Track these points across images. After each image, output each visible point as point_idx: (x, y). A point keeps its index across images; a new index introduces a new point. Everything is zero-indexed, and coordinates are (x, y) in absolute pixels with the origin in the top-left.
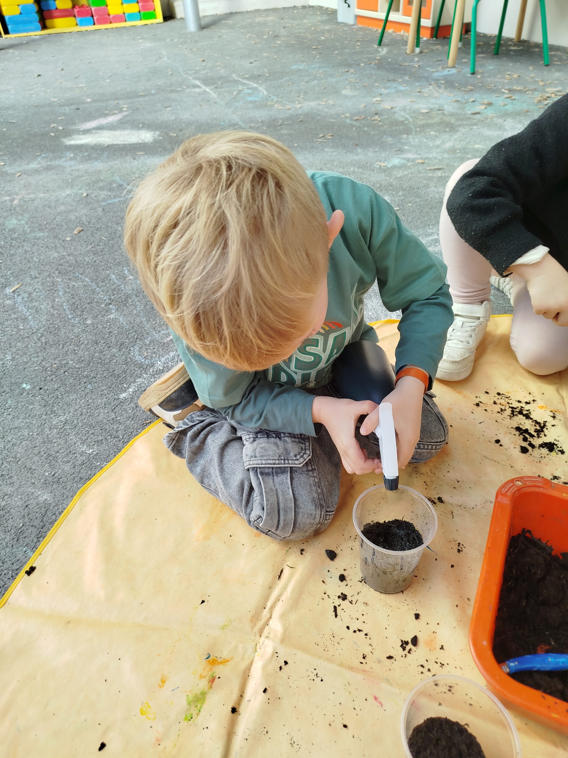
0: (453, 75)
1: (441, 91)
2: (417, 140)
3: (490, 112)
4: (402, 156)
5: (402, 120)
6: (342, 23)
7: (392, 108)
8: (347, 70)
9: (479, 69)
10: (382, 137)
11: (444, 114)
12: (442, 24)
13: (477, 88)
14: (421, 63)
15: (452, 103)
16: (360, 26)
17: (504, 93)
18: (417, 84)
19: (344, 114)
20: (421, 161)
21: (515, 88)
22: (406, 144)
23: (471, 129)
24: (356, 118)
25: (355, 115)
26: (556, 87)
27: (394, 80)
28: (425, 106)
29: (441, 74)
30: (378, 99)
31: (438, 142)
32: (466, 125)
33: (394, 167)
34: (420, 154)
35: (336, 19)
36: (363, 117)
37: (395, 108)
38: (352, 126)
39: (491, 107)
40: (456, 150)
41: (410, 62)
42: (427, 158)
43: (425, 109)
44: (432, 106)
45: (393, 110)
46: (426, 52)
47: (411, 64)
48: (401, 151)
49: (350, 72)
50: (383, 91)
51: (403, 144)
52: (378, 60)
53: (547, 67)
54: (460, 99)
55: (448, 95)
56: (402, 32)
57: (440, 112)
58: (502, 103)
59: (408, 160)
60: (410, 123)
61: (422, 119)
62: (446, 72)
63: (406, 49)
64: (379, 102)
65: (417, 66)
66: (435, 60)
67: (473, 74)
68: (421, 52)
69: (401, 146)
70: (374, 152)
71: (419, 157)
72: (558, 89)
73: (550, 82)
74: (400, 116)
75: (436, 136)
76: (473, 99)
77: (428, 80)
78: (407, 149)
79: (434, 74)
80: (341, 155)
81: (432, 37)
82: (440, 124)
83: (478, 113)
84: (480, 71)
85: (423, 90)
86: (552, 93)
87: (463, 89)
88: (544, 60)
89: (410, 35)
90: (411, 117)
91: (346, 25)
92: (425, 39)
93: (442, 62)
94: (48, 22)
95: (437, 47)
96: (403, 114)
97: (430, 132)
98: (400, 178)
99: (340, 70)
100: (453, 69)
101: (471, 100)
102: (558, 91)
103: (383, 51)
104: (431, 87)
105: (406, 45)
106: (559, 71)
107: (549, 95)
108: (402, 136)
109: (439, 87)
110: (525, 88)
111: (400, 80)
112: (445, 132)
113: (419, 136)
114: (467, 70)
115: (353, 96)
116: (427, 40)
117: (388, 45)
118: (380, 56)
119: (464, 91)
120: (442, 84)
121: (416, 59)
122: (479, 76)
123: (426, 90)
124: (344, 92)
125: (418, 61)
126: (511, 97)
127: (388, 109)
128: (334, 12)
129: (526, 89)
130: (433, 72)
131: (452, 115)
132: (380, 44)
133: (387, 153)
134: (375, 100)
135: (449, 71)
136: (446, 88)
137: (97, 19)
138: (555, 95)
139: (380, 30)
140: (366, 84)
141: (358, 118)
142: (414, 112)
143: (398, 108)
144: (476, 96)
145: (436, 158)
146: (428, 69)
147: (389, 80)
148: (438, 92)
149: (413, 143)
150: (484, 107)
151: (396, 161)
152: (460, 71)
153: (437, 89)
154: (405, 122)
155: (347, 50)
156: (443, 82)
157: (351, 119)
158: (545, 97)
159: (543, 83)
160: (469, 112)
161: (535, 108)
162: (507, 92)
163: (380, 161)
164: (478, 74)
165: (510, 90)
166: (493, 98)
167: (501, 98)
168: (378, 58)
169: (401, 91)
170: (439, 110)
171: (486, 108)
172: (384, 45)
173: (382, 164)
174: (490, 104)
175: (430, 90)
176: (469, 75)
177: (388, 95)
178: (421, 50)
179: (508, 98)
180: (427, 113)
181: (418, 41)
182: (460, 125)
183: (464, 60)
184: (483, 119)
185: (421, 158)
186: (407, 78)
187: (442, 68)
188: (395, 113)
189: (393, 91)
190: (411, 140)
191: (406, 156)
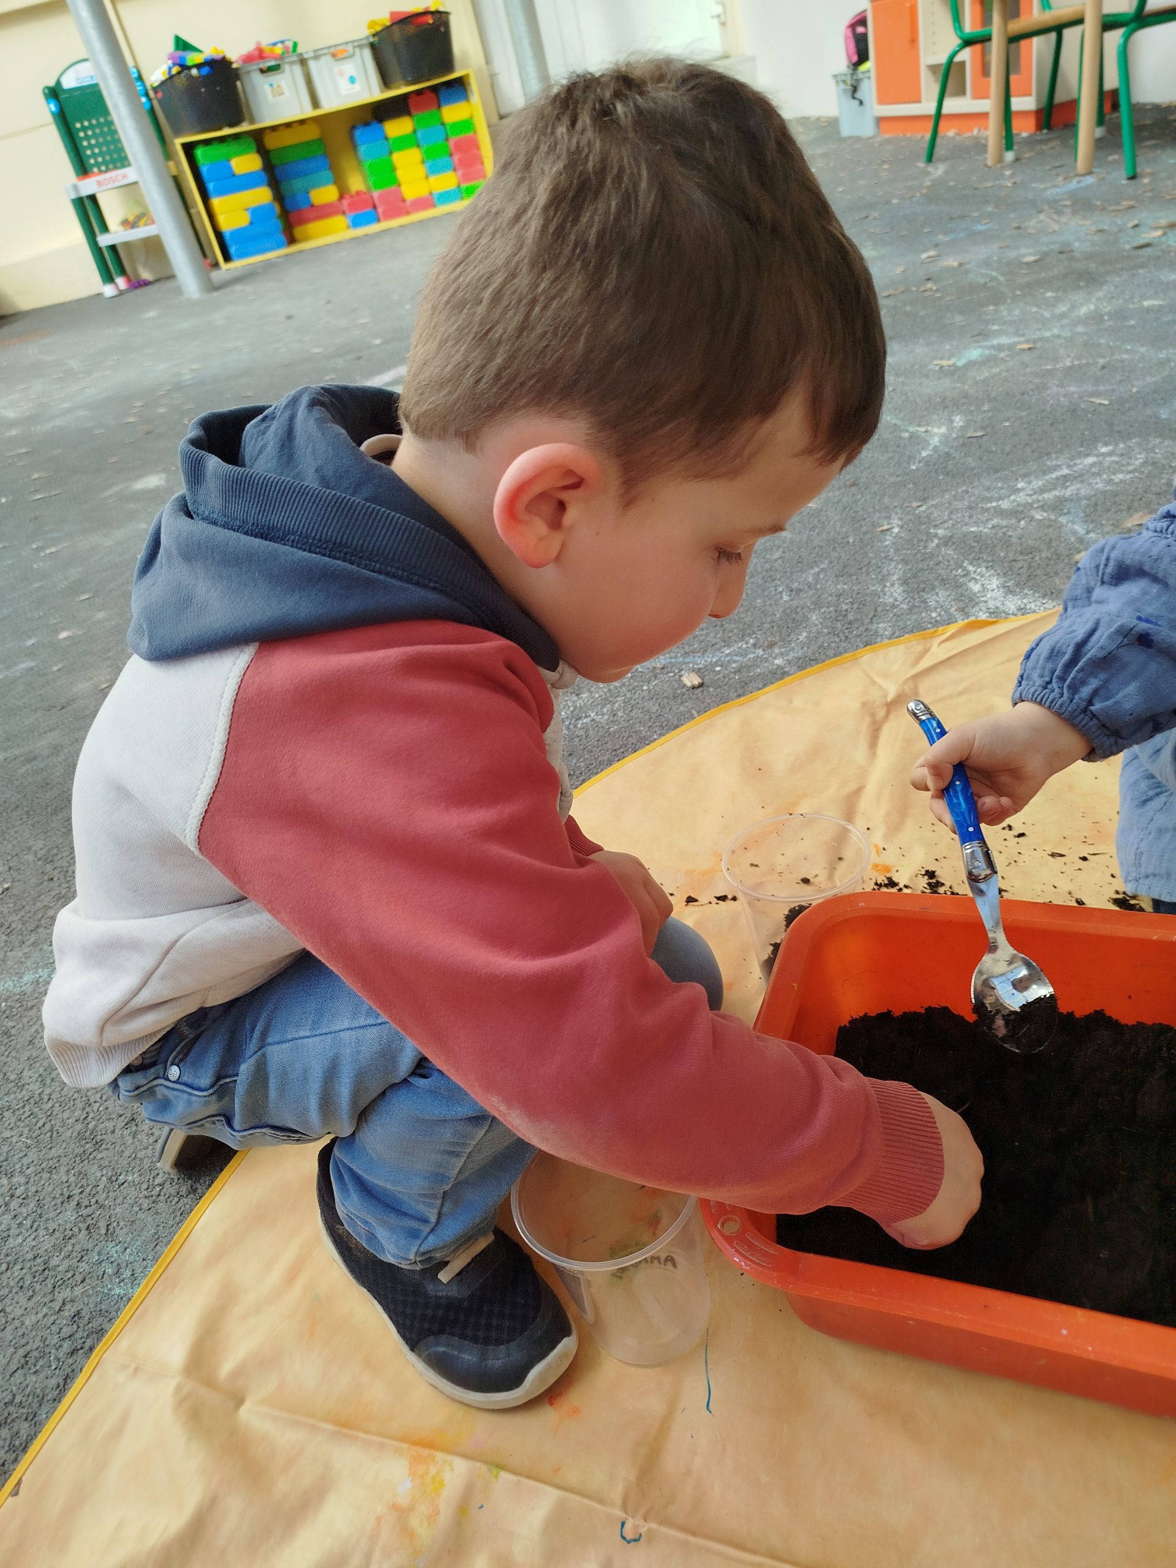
0: (1087, 188)
1: (1063, 219)
2: (1017, 312)
3: (1173, 240)
4: (986, 343)
5: (982, 281)
6: (850, 138)
7: (961, 265)
8: (863, 216)
9: (1144, 168)
10: (943, 316)
11: (1072, 258)
12: (1057, 101)
13: (1143, 201)
14: (1018, 179)
15: (1089, 237)
16: (887, 136)
18: (1012, 216)
20: (1026, 346)
22: (994, 321)
23: (1134, 275)
24: (886, 293)
25: (886, 288)
27: (963, 217)
28: (1031, 250)
29: (1063, 190)
30: (932, 253)
31: (1062, 308)
33: (971, 364)
34: (1023, 335)
35: (838, 132)
36: (902, 288)
37: (969, 263)
40: (1101, 316)
41: (996, 179)
42: (1041, 339)
43: (1031, 254)
44: (1045, 249)
45: (962, 269)
46: (1027, 158)
47: (997, 182)
48: (983, 335)
49: (871, 217)
50: (941, 238)
51: (988, 322)
52: (928, 187)
54: (1106, 227)
55: (1081, 223)
56: (975, 132)
57: (1064, 256)
59: (1000, 348)
60: (999, 284)
61: (1027, 274)
62: (1073, 184)
63: (986, 159)
64: (933, 260)
65: (1010, 184)
66: (1047, 167)
67: (1133, 178)
68: (1017, 159)
69: (983, 327)
70: (928, 344)
71: (1022, 339)
74: (979, 276)
75: (1058, 299)
76: (1136, 222)
77: (1035, 205)
78: (996, 330)
79: (1048, 193)
81: (1039, 127)
82: (1066, 275)
83: (1147, 245)
84: (1149, 170)
85: (1026, 224)
87: (1112, 208)
89: (991, 132)
90: (1003, 275)
91: (858, 139)
92: (1024, 134)
93: (1063, 168)
94: (298, 231)
95: (1052, 144)
96: (984, 271)
97: (1043, 293)
98: (984, 381)
100: (1088, 177)
101: (1131, 224)
103: (939, 170)
104: (1042, 217)
105: (986, 152)
108: (985, 309)
109: (1060, 212)
111: (976, 214)
112: (1079, 288)
113: (1022, 305)
114: (1119, 176)
115: (880, 258)
116: (1031, 136)
117: (946, 158)
118: (931, 181)
119: (1114, 211)
120: (1066, 206)
121: (1008, 173)
122: (1146, 181)
123: (1032, 223)
125: (1012, 176)
127: (953, 268)
128: (833, 124)
130: (1046, 189)
131: (1090, 256)
132: (930, 159)
133: (955, 342)
134: (924, 256)
135: (1079, 182)
136: (1074, 212)
137: (384, 212)
139: (928, 136)
140: (905, 233)
141: (889, 292)
142: (1009, 264)
143: (973, 263)
144: (1141, 216)
145: (1059, 337)
146: (1034, 185)
147: (952, 219)
148: (1057, 221)
149: (1009, 318)
150: (1159, 233)
151: (974, 354)
152: (1103, 179)
153: (1056, 217)
154: (989, 284)
155: (862, 182)
156: (1068, 203)
160: (1128, 247)
163: (941, 359)
164: (1143, 176)
168: (928, 183)
169: (980, 232)
170: (1061, 253)
171: (1165, 234)
172: (938, 160)
173: (945, 363)
174: (1173, 226)
176: (1124, 182)
177: (952, 243)
178: (1017, 154)
180: (1035, 261)
181: (1009, 140)
182: (1108, 272)
183: (1110, 159)
184: (1159, 254)
185: (1027, 342)
186: (990, 209)
187: (1065, 179)
188: (967, 272)
189: (962, 235)
190: (1005, 313)
191: (995, 342)
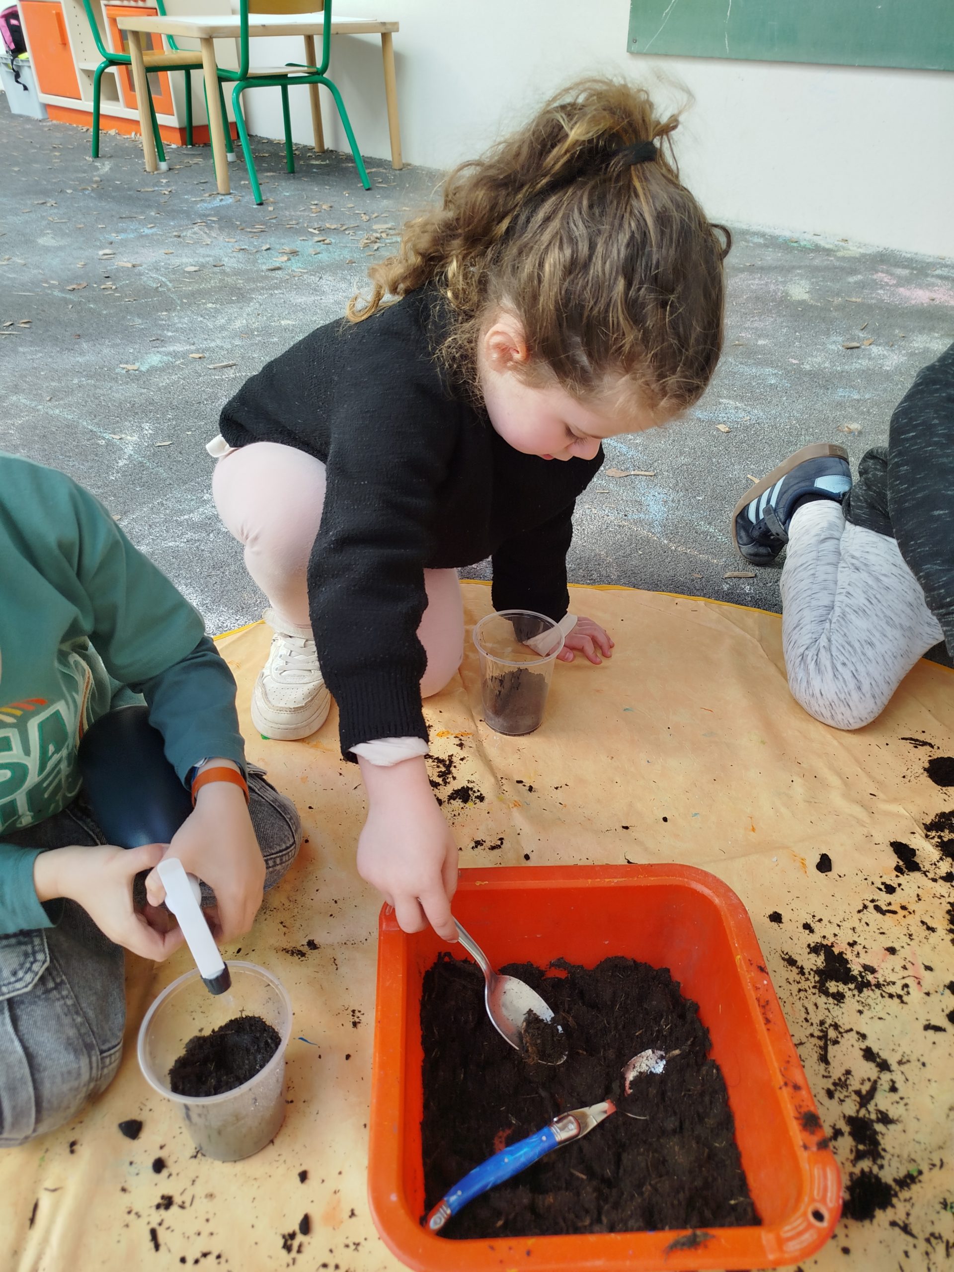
0: (229, 206)
1: (214, 234)
2: (186, 320)
3: (296, 266)
4: (163, 349)
5: (155, 285)
6: (20, 117)
7: (134, 266)
8: (41, 202)
9: (266, 196)
10: (124, 318)
11: (224, 273)
12: (195, 123)
13: (270, 227)
14: (173, 188)
15: (234, 254)
16: (55, 122)
17: (313, 234)
18: (172, 223)
19: (46, 282)
20: (197, 356)
21: (328, 225)
22: (168, 327)
23: (272, 295)
24: (70, 288)
25: (69, 282)
26: (386, 222)
27: (131, 218)
28: (191, 260)
29: (210, 206)
30: (107, 251)
31: (221, 321)
32: (263, 288)
33: (153, 370)
34: (194, 344)
35: (8, 108)
36: (85, 284)
37: (141, 265)
38: (66, 301)
39: (297, 258)
40: (252, 331)
41: (155, 185)
42: (207, 349)
43: (192, 265)
44: (202, 260)
45: (136, 270)
46: (178, 169)
47: (156, 189)
48: (160, 341)
49: (49, 205)
50: (113, 236)
51: (163, 328)
52: (96, 182)
53: (368, 192)
54: (246, 247)
55: (227, 240)
56: (132, 135)
57: (217, 269)
58: (311, 251)
59: (175, 355)
60: (169, 290)
61: (190, 283)
62: (217, 203)
63: (144, 163)
64: (109, 257)
65: (167, 193)
66: (195, 182)
67: (261, 204)
68: (169, 169)
69: (159, 332)
70: (114, 346)
71: (193, 347)
72: (389, 226)
73: (376, 215)
74: (151, 280)
75: (217, 311)
76: (268, 246)
77: (190, 216)
78: (171, 337)
79: (198, 206)
80: (51, 357)
81: (184, 143)
82: (221, 288)
83: (279, 269)
84: (271, 199)
85: (184, 234)
86: (382, 232)
87: (249, 230)
88: (361, 181)
89: (144, 139)
90: (170, 282)
91: (27, 120)
92: (172, 146)
93: (208, 185)
95: (196, 160)
96: (154, 275)
97: (205, 304)
98: (165, 388)
99: (29, 202)
100: (228, 197)
101: (264, 248)
102: (390, 229)
103: (105, 167)
104: (196, 229)
105: (142, 156)
106: (387, 197)
107: (378, 235)
108: (159, 314)
109: (210, 227)
110: (342, 225)
111: (142, 217)
112: (232, 302)
113: (189, 313)
114: (250, 199)
115: (61, 248)
116: (177, 148)
117: (111, 157)
118: (99, 176)
119: (250, 232)
120: (213, 221)
121: (164, 181)
122: (271, 209)
123: (189, 233)
124: (41, 241)
125: (168, 184)
126: (324, 240)
127: (128, 268)
129: (344, 228)
130: (196, 202)
131: (237, 273)
132: (96, 155)
133: (137, 346)
134: (101, 253)
135: (221, 200)
136: (221, 229)
138: (387, 235)
139: (92, 130)
140: (82, 226)
141: (74, 286)
142: (174, 271)
143: (145, 266)
144: (271, 240)
145: (222, 348)
146: (186, 197)
147: (121, 218)
148: (209, 236)
149: (180, 325)
150: (285, 258)
151: (154, 359)
152: (239, 201)
153: (206, 230)
154: (160, 289)
155: (36, 166)
156: (215, 219)
157: (63, 290)
158: (373, 239)
159: (368, 218)
160: (264, 268)
161: (362, 255)
162: (316, 232)
163: (127, 363)
164: (267, 204)
165: (320, 230)
166: (298, 243)
167: (310, 243)
168: (97, 179)
169: (147, 236)
170: (215, 266)
171: (289, 259)
172: (104, 156)
173: (130, 367)
174: (294, 253)
175: (195, 233)
176: (255, 206)
177: (124, 243)
178: (169, 165)
179: (320, 241)
180: (195, 271)
181: (160, 151)
182: (253, 290)
183: (243, 182)
184: (288, 277)
185: (197, 351)
186: (153, 214)
187: (210, 196)
188: (140, 274)
189: (132, 236)
190: (176, 320)
191: (171, 349)
